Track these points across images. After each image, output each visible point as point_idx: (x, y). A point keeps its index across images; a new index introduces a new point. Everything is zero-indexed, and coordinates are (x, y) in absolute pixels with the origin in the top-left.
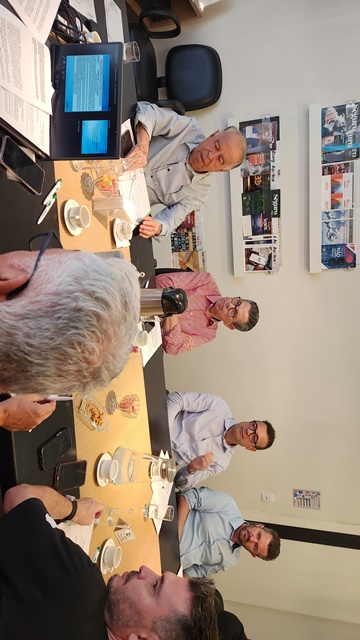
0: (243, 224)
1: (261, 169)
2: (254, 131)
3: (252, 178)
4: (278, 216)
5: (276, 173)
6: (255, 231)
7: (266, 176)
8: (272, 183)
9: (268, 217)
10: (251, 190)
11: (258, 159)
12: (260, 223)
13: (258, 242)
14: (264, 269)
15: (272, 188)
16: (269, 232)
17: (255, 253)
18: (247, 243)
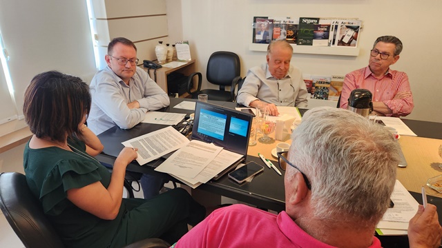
0: (319, 45)
1: (284, 31)
2: (259, 34)
3: (288, 37)
4: (318, 19)
5: (288, 20)
6: (326, 37)
7: (288, 27)
8: (294, 23)
9: (317, 27)
10: (296, 38)
11: (277, 32)
12: (320, 33)
13: (335, 36)
14: (357, 32)
15: (298, 23)
16: (329, 26)
17: (342, 38)
18: (334, 43)
